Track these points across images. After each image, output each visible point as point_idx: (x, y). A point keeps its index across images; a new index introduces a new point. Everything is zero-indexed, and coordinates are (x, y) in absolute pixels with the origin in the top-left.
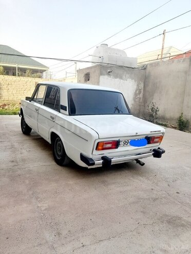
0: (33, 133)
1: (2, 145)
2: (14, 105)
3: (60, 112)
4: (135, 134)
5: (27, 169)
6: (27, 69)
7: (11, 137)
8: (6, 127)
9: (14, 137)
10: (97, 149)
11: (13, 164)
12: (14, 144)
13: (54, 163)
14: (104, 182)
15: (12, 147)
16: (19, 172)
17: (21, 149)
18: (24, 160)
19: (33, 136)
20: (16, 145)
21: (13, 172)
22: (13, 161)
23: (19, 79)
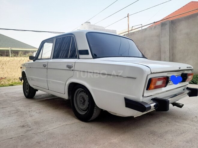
0: (37, 96)
1: (4, 111)
2: (9, 80)
3: (79, 58)
4: (178, 69)
5: (45, 133)
6: (19, 51)
7: (14, 102)
8: (6, 95)
9: (16, 102)
10: (148, 88)
11: (24, 129)
12: (19, 108)
13: (76, 121)
14: (153, 133)
15: (17, 111)
16: (37, 138)
17: (29, 111)
18: (36, 123)
19: (38, 99)
20: (22, 109)
21: (27, 139)
22: (23, 126)
23: (13, 59)
